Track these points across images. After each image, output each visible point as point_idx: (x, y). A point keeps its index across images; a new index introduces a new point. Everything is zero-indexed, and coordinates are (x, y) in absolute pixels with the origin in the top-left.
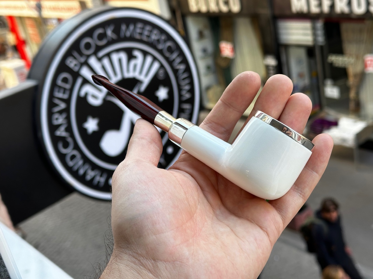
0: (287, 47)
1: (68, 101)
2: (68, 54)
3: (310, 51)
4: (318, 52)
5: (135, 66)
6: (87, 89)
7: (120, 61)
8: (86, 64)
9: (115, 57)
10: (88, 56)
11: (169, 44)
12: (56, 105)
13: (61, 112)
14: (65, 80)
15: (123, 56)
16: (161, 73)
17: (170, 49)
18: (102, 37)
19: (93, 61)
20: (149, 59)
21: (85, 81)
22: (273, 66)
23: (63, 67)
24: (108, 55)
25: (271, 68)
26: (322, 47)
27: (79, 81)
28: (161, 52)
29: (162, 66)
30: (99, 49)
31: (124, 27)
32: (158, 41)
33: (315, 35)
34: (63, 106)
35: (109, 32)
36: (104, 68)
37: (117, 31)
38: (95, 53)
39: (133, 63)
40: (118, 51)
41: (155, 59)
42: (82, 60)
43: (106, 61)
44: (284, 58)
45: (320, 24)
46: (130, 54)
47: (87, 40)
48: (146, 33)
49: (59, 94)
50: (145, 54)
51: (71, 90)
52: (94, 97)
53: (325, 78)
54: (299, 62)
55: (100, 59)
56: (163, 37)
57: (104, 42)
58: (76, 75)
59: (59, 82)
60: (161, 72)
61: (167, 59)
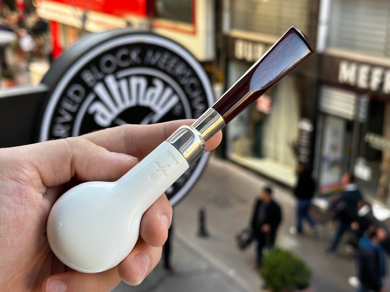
0: (326, 115)
1: (74, 115)
2: (87, 67)
3: (349, 125)
4: (356, 129)
5: (152, 96)
6: (97, 107)
7: (138, 86)
8: (102, 81)
9: (134, 81)
10: (106, 74)
11: (193, 81)
12: (61, 115)
13: (64, 124)
14: (77, 93)
15: (143, 82)
16: (178, 109)
17: (192, 87)
18: (125, 58)
19: (110, 80)
20: (168, 92)
21: (97, 99)
22: (307, 132)
23: (77, 79)
24: (128, 78)
25: (305, 133)
26: (361, 124)
27: (91, 97)
28: (182, 87)
29: (180, 102)
30: (119, 69)
31: (150, 54)
32: (182, 76)
33: (357, 110)
34: (68, 118)
35: (134, 55)
36: (120, 90)
37: (142, 56)
38: (114, 73)
39: (151, 91)
40: (138, 75)
41: (175, 92)
42: (100, 76)
43: (123, 84)
44: (320, 126)
45: (364, 100)
46: (150, 82)
47: (109, 58)
48: (171, 65)
49: (68, 105)
50: (166, 85)
51: (81, 104)
52: (103, 116)
53: (358, 155)
54: (335, 133)
55: (118, 80)
56: (188, 73)
57: (126, 64)
58: (89, 90)
59: (71, 93)
60: (179, 107)
61: (187, 96)
